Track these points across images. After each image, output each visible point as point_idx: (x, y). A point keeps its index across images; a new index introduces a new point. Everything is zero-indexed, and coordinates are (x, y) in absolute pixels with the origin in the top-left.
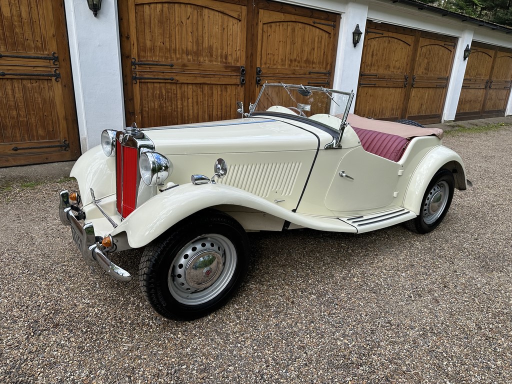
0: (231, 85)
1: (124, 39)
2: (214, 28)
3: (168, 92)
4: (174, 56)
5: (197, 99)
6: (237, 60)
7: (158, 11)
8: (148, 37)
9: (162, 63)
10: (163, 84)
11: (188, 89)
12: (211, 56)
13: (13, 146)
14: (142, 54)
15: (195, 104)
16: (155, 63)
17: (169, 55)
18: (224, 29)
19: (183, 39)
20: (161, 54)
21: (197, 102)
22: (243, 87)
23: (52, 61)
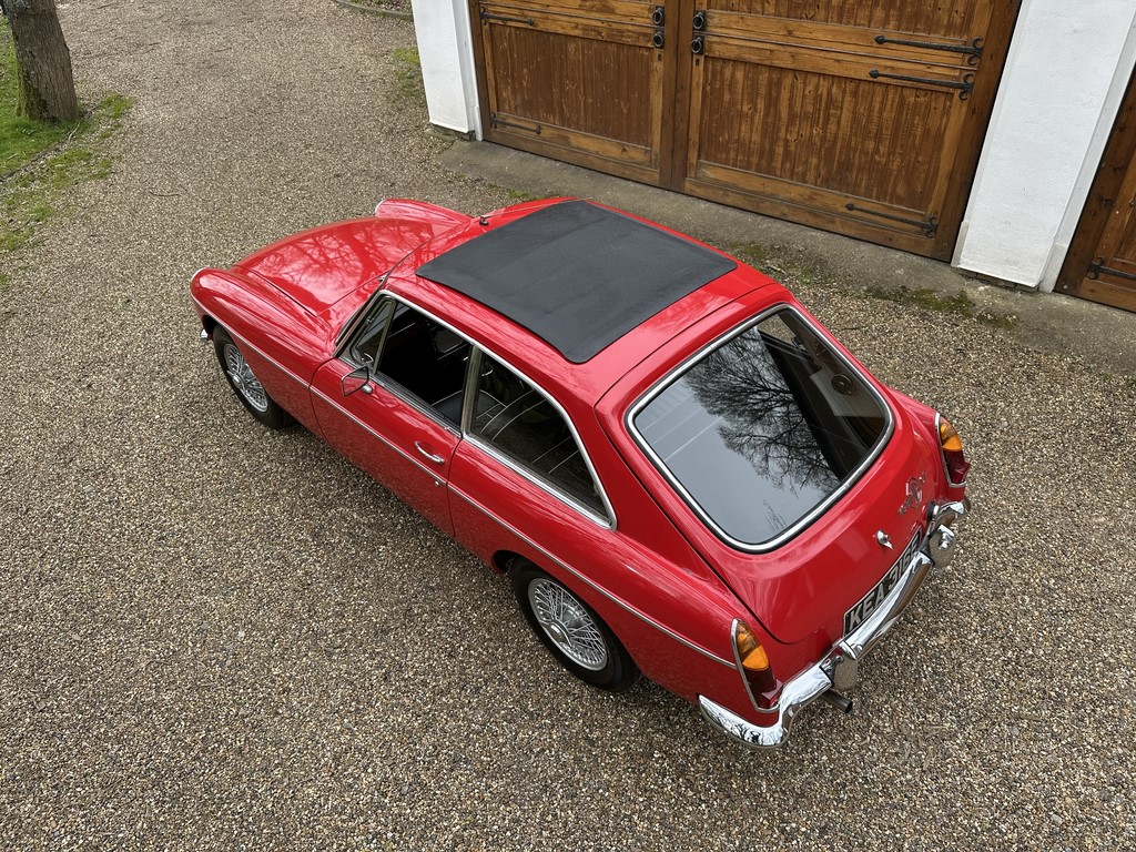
13: (849, 201)
23: (967, 57)
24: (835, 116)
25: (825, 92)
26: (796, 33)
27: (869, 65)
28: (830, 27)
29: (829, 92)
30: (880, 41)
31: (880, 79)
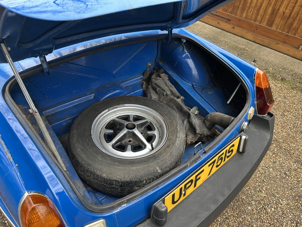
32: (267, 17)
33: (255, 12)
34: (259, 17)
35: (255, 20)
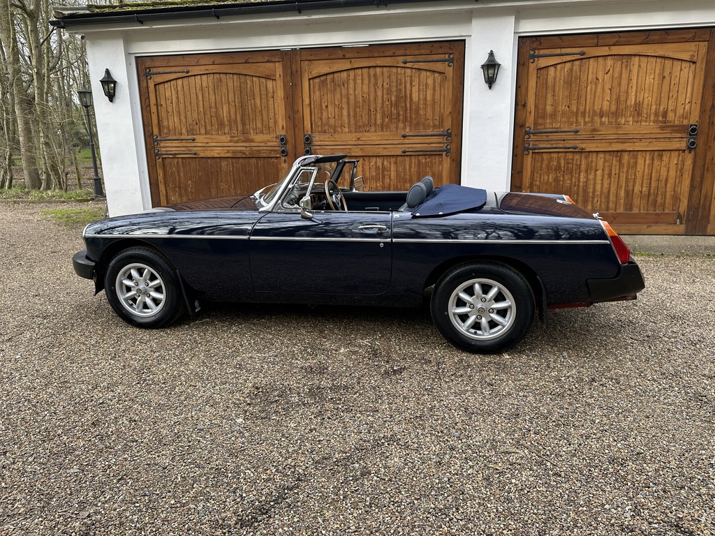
0: (671, 150)
1: (520, 107)
2: (647, 78)
3: (568, 163)
4: (582, 120)
5: (611, 170)
6: (683, 117)
7: (566, 71)
8: (549, 101)
9: (563, 130)
10: (563, 154)
11: (597, 158)
12: (639, 114)
14: (540, 121)
15: (606, 177)
16: (555, 130)
17: (575, 120)
18: (664, 77)
19: (597, 99)
20: (563, 119)
21: (610, 175)
22: (693, 152)
23: (445, 137)
24: (387, 175)
25: (381, 164)
26: (362, 139)
27: (401, 148)
28: (379, 134)
29: (383, 164)
30: (404, 136)
31: (407, 153)
32: (622, 201)
33: (603, 200)
34: (611, 205)
35: (608, 209)
